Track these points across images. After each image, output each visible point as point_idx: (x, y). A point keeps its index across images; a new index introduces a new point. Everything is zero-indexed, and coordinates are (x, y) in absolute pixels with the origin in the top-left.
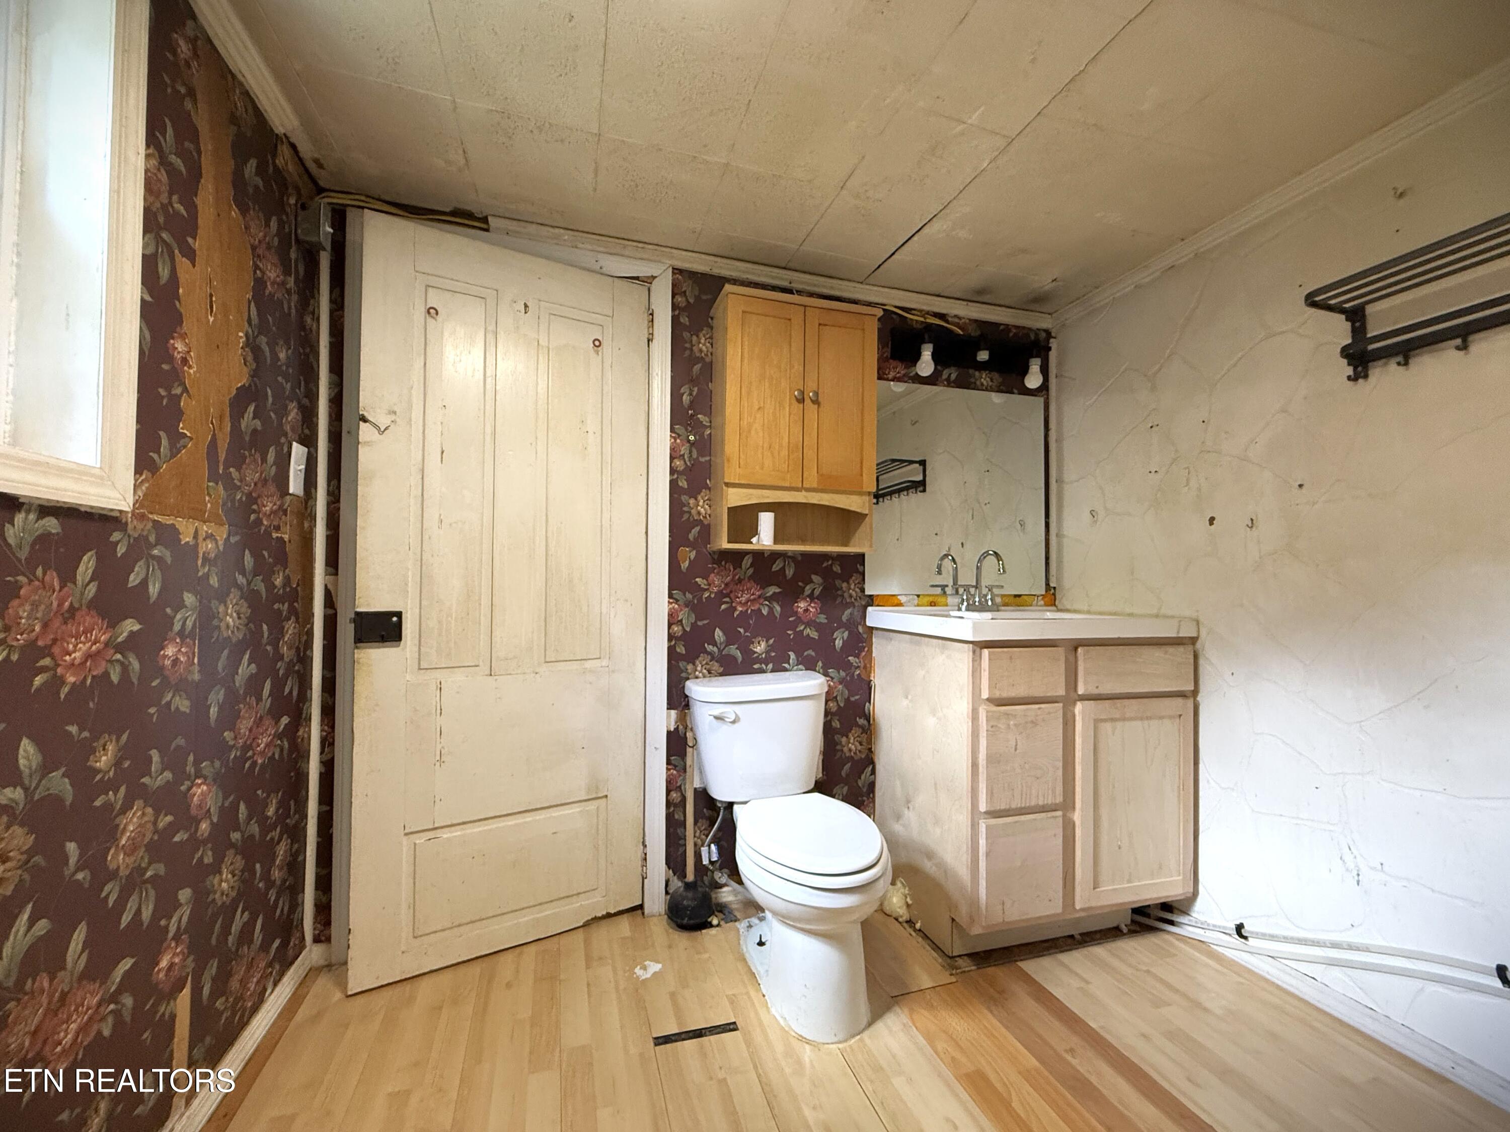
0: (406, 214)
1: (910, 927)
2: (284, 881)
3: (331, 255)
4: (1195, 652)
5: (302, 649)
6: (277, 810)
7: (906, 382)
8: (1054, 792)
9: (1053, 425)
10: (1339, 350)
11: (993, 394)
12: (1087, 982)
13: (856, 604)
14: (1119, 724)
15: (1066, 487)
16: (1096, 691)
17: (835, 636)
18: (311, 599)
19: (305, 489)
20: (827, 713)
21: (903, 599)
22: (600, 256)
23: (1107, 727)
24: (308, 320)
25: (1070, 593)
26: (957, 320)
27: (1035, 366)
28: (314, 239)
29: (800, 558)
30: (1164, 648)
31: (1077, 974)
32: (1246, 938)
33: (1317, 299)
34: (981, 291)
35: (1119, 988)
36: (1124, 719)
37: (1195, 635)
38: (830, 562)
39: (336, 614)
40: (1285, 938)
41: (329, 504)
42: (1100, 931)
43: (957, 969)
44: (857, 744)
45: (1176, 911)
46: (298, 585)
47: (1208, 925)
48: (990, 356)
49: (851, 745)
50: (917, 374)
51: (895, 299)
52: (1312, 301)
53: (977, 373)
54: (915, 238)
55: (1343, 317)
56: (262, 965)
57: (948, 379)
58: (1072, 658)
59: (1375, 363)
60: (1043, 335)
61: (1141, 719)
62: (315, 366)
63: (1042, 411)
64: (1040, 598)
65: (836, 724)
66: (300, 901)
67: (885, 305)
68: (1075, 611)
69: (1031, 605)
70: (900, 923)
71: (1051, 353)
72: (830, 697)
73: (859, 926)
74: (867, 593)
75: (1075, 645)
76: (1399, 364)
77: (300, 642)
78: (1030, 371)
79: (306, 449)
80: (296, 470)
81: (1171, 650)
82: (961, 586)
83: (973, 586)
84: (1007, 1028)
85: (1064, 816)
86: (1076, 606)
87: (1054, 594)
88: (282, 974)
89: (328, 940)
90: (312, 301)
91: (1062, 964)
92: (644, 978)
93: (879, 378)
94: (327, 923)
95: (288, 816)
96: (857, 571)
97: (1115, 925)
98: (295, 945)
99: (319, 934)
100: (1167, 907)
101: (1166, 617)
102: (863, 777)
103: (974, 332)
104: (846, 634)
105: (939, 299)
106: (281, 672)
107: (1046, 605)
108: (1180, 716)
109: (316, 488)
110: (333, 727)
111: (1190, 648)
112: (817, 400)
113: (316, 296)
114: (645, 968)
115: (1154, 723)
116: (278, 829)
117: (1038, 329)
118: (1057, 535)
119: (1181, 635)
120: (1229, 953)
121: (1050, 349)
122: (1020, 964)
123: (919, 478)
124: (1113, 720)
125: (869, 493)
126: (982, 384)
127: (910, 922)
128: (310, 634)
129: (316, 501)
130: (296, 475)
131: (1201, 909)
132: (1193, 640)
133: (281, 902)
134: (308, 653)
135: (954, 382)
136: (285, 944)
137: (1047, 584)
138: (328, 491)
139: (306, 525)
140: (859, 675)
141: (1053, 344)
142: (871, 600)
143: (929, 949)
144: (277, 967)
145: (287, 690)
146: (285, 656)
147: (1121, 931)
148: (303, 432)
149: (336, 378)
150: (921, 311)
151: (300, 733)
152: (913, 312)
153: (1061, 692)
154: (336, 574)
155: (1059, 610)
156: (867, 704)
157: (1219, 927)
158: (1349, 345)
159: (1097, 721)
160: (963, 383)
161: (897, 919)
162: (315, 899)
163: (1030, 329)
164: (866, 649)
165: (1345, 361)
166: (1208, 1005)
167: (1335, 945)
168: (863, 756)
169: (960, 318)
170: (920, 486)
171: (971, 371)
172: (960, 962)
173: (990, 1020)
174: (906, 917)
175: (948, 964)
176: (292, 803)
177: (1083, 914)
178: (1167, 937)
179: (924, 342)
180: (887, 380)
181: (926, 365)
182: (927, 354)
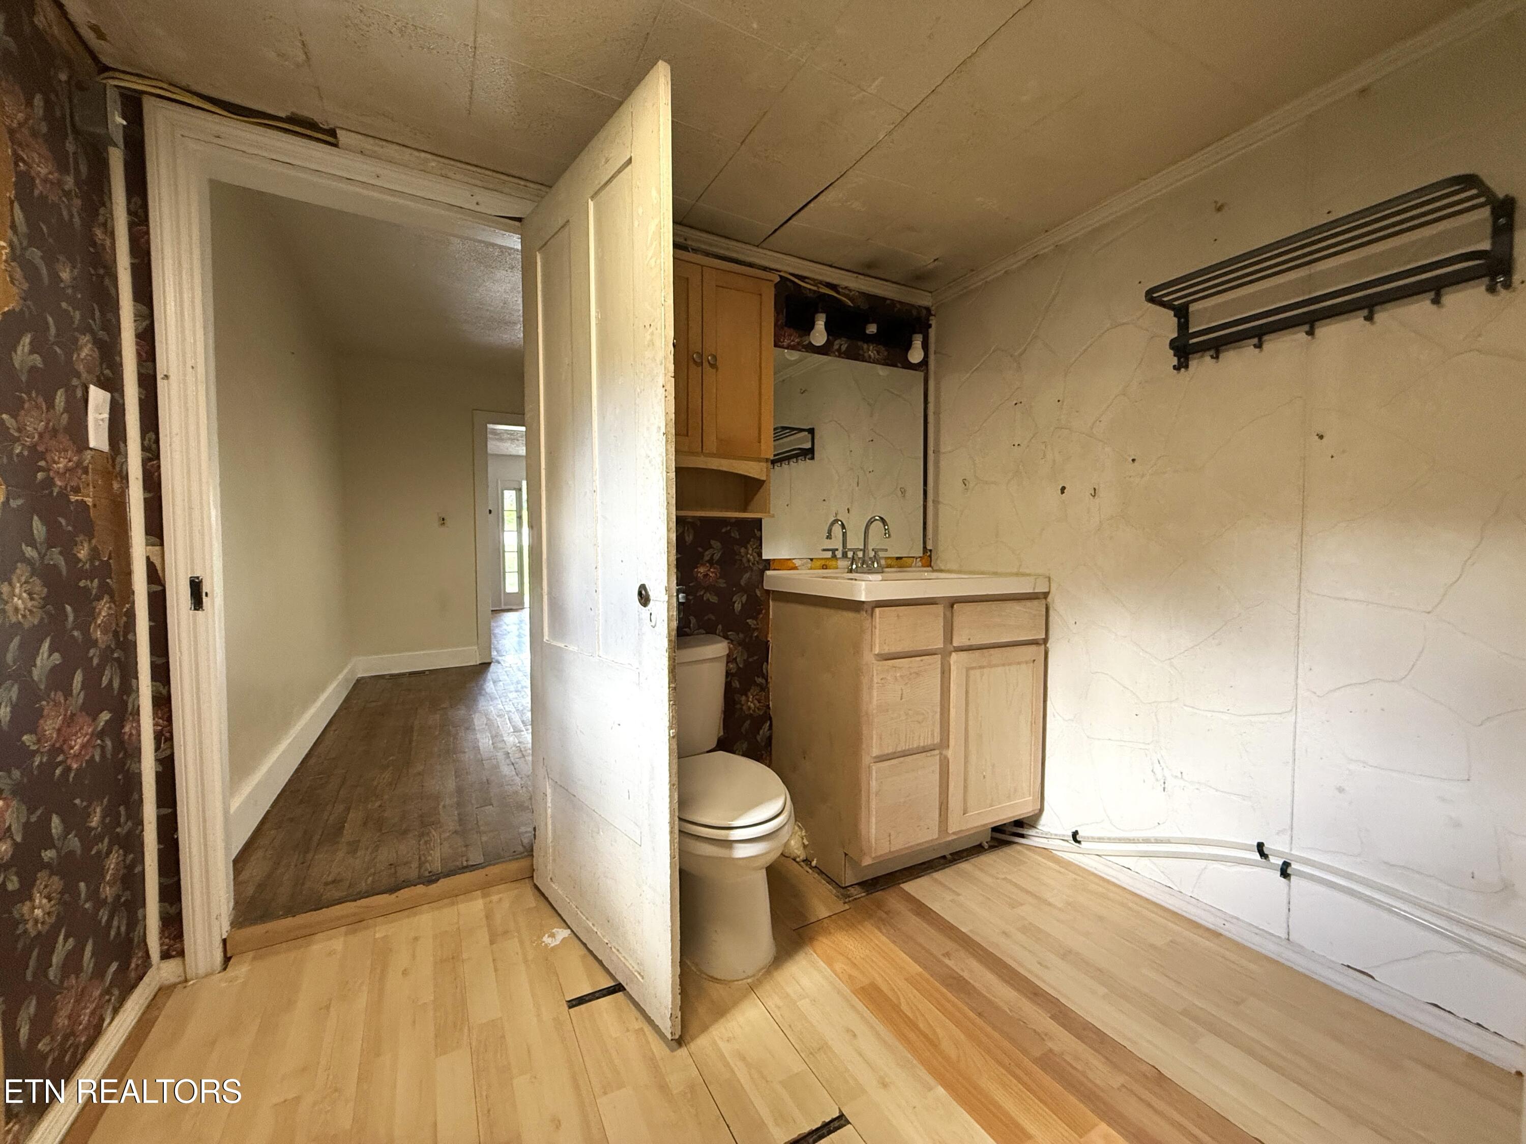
0: (225, 113)
1: (807, 865)
2: (118, 897)
3: (125, 155)
4: (1046, 605)
5: (121, 633)
6: (103, 818)
7: (800, 351)
8: (933, 735)
9: (931, 399)
10: (1168, 342)
11: (879, 367)
12: (959, 895)
13: (755, 568)
14: (986, 670)
15: (942, 457)
16: (968, 643)
17: (734, 600)
18: (129, 573)
19: (110, 444)
20: (728, 674)
21: (797, 563)
22: (476, 190)
23: (976, 673)
24: (99, 233)
25: (946, 554)
26: (847, 292)
27: (917, 343)
28: (99, 130)
29: (699, 523)
30: (1023, 603)
31: (950, 889)
32: (1079, 842)
33: (1155, 295)
34: (870, 265)
35: (983, 896)
36: (991, 666)
37: (1046, 590)
38: (729, 528)
39: (164, 591)
40: (1109, 839)
41: (145, 462)
42: (967, 850)
43: (849, 897)
44: (756, 702)
45: (1025, 826)
46: (110, 558)
47: (1051, 834)
48: (878, 329)
49: (750, 703)
50: (810, 343)
51: (790, 266)
52: (1151, 297)
53: (865, 346)
54: (812, 205)
55: (1172, 313)
56: (97, 993)
57: (839, 350)
58: (948, 614)
59: (1195, 355)
60: (924, 312)
61: (1004, 665)
62: (113, 291)
63: (922, 384)
64: (919, 559)
65: (736, 684)
66: (140, 916)
67: (780, 271)
68: (949, 571)
69: (911, 567)
70: (797, 862)
71: (930, 330)
72: (730, 659)
73: (764, 871)
74: (764, 557)
75: (952, 603)
76: (1212, 357)
77: (117, 625)
78: (913, 346)
79: (108, 395)
80: (96, 420)
81: (1028, 603)
82: (850, 550)
83: (861, 550)
84: (894, 942)
85: (941, 754)
86: (949, 567)
87: (930, 556)
88: (122, 1000)
89: (181, 954)
90: (102, 211)
91: (936, 880)
92: (552, 945)
93: (776, 346)
94: (179, 936)
95: (118, 824)
96: (754, 536)
97: (978, 843)
98: (137, 966)
99: (168, 950)
100: (1019, 823)
101: (1024, 575)
102: (761, 732)
103: (864, 306)
104: (744, 598)
105: (830, 269)
106: (95, 661)
107: (923, 566)
108: (1034, 661)
109: (125, 442)
110: (169, 719)
111: (1044, 601)
112: (716, 364)
113: (108, 204)
114: (553, 936)
115: (1014, 668)
116: (106, 840)
117: (919, 306)
118: (933, 501)
119: (1036, 591)
120: (1066, 856)
121: (930, 326)
122: (902, 885)
123: (808, 445)
124: (981, 667)
125: (767, 460)
126: (870, 356)
127: (807, 861)
128: (131, 615)
129: (126, 457)
130: (97, 426)
131: (1046, 823)
132: (1046, 595)
133: (115, 923)
134: (130, 637)
135: (844, 353)
136: (124, 968)
137: (925, 547)
138: (142, 444)
139: (116, 486)
140: (757, 637)
141: (933, 321)
142: (768, 565)
143: (824, 882)
144: (116, 992)
145: (105, 681)
146: (100, 641)
147: (983, 847)
148: (102, 373)
149: (143, 309)
150: (814, 280)
151: (127, 729)
152: (807, 280)
153: (940, 645)
154: (162, 545)
155: (934, 571)
156: (765, 663)
157: (1060, 835)
158: (1175, 338)
159: (968, 669)
160: (853, 355)
161: (794, 860)
162: (160, 912)
163: (913, 306)
164: (764, 611)
165: (1172, 352)
166: (1051, 900)
167: (1147, 841)
168: (761, 713)
169: (850, 290)
170: (809, 453)
171: (860, 343)
172: (852, 890)
173: (881, 939)
174: (803, 857)
175: (842, 895)
176: (122, 809)
177: (955, 837)
178: (1018, 848)
179: (817, 312)
180: (783, 347)
181: (819, 335)
182: (820, 324)
